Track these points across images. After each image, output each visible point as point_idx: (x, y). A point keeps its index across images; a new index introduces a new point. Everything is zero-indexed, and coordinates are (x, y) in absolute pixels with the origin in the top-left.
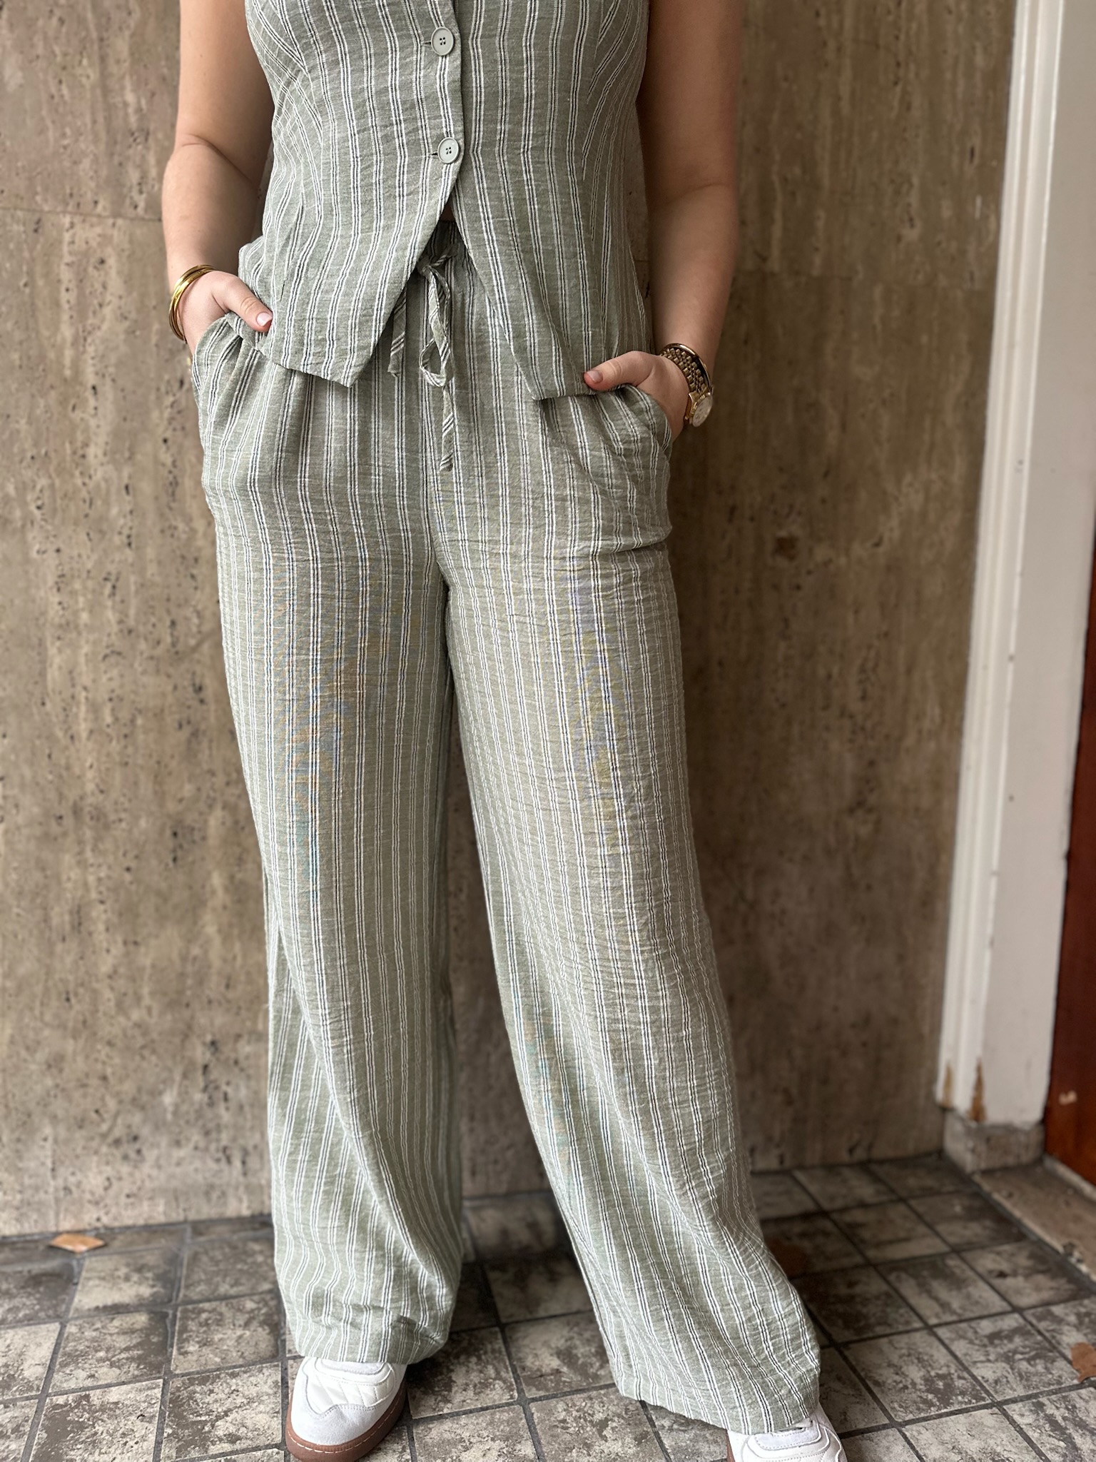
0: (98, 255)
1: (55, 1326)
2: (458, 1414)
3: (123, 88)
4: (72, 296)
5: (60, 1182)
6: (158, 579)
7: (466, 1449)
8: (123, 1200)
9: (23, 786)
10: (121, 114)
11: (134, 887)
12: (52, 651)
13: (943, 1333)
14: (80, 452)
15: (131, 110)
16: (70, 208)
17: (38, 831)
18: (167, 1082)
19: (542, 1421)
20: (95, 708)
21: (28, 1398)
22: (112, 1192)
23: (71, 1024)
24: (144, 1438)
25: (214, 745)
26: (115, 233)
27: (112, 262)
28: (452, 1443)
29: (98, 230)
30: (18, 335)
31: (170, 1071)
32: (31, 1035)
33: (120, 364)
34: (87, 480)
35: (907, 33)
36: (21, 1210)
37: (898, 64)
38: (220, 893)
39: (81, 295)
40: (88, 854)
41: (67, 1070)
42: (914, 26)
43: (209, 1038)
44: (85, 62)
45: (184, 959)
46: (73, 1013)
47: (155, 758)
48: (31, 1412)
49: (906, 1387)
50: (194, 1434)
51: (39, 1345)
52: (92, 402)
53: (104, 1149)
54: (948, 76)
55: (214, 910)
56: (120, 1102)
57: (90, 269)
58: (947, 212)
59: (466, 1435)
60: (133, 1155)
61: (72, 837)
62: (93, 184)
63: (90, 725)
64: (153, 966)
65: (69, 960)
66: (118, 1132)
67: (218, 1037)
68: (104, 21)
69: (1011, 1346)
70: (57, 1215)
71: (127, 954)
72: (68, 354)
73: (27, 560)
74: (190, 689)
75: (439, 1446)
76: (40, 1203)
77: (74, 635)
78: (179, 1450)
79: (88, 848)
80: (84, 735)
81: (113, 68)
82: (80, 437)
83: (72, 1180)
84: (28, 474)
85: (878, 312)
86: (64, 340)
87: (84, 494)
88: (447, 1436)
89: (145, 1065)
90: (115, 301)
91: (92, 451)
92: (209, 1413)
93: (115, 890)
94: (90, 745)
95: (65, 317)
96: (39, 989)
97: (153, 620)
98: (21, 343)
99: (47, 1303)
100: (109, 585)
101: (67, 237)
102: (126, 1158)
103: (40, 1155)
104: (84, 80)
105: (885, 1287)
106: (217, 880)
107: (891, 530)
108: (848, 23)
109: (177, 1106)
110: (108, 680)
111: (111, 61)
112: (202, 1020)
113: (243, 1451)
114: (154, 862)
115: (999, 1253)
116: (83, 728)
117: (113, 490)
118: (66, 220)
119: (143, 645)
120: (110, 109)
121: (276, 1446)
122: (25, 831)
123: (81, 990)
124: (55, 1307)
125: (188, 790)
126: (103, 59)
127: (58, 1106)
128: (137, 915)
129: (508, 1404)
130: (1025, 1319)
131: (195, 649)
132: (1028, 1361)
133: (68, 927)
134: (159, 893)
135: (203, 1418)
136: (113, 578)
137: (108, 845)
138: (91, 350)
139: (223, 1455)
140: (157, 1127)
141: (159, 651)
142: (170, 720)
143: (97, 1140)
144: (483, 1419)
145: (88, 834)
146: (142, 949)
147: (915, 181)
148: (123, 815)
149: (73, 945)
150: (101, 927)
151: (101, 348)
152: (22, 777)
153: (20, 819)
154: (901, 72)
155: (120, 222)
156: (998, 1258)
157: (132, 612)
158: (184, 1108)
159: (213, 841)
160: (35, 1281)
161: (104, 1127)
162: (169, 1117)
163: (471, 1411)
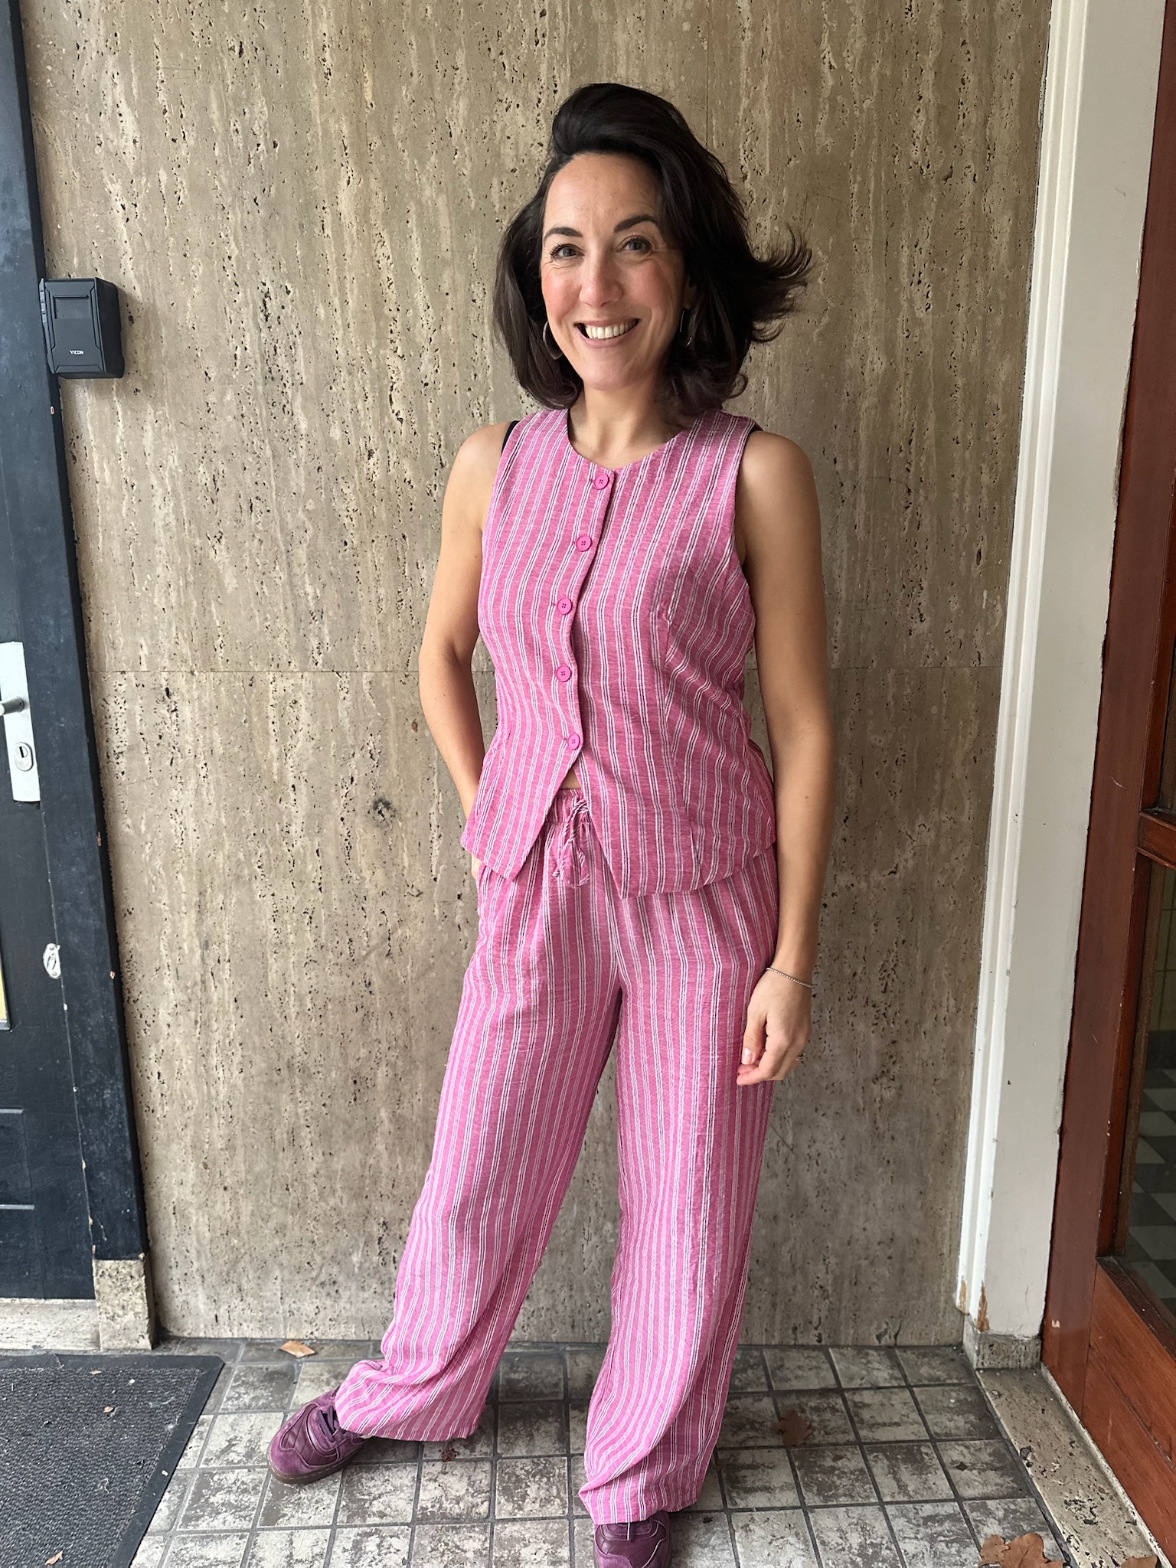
0: (293, 698)
1: (281, 1415)
2: (525, 1520)
3: (304, 583)
4: (276, 727)
5: (286, 1307)
6: (340, 912)
7: (526, 1546)
8: (328, 1322)
9: (254, 1049)
10: (304, 601)
11: (328, 1117)
12: (271, 961)
13: (891, 1510)
14: (286, 829)
15: (310, 598)
16: (272, 668)
17: (265, 1079)
18: (355, 1247)
19: (579, 1534)
20: (300, 998)
21: (262, 1467)
22: (320, 1316)
23: (290, 1205)
24: (328, 1506)
25: (380, 1022)
26: (303, 682)
27: (301, 702)
28: (518, 1540)
29: (292, 681)
30: (242, 755)
31: (356, 1240)
32: (265, 1210)
33: (310, 769)
34: (291, 848)
35: (917, 465)
36: (263, 1322)
37: (909, 491)
38: (386, 1122)
39: (282, 725)
40: (298, 1094)
41: (288, 1235)
42: (923, 458)
43: (382, 1220)
44: (277, 568)
45: (363, 1166)
46: (291, 1198)
47: (340, 1031)
48: (263, 1477)
49: (844, 1549)
50: (358, 1508)
51: (270, 1428)
52: (292, 796)
53: (314, 1288)
54: (956, 495)
55: (382, 1134)
56: (324, 1258)
57: (288, 707)
58: (954, 607)
59: (527, 1536)
60: (333, 1293)
61: (287, 1084)
62: (287, 651)
63: (297, 1009)
64: (343, 1170)
65: (287, 1164)
66: (323, 1277)
67: (387, 1220)
68: (288, 538)
69: (940, 1529)
70: (285, 1328)
71: (325, 1161)
72: (276, 765)
73: (253, 902)
74: (363, 985)
75: (508, 1540)
76: (274, 1319)
77: (285, 950)
78: (348, 1517)
79: (298, 1091)
80: (294, 1016)
81: (297, 570)
82: (285, 821)
83: (294, 1306)
84: (252, 845)
85: (892, 691)
86: (272, 755)
87: (289, 857)
88: (515, 1534)
89: (339, 1235)
90: (306, 728)
91: (292, 829)
92: (369, 1494)
93: (315, 1119)
94: (298, 1023)
95: (273, 741)
96: (268, 1182)
97: (337, 939)
98: (244, 760)
99: (276, 1396)
100: (308, 916)
101: (271, 687)
102: (328, 1294)
103: (273, 1289)
104: (277, 580)
105: (862, 1465)
106: (384, 1114)
107: (906, 860)
108: (862, 465)
109: (361, 1263)
110: (307, 980)
111: (295, 565)
112: (377, 1207)
113: (387, 1525)
114: (342, 1101)
115: (967, 1447)
116: (292, 1011)
117: (308, 853)
118: (271, 677)
119: (331, 956)
120: (296, 597)
121: (408, 1525)
122: (257, 1079)
123: (296, 1184)
124: (282, 1399)
125: (363, 1053)
126: (289, 565)
127: (284, 1258)
128: (331, 1136)
129: (560, 1518)
130: (961, 1508)
131: (365, 957)
132: (947, 1543)
133: (286, 1142)
134: (345, 1122)
135: (366, 1497)
136: (310, 912)
137: (310, 1088)
138: (290, 762)
139: (375, 1525)
140: (350, 1276)
141: (341, 960)
142: (350, 1006)
143: (309, 1282)
144: (540, 1526)
145: (298, 1082)
146: (336, 1159)
147: (925, 584)
148: (320, 1069)
149: (289, 1153)
150: (308, 1143)
151: (297, 760)
152: (254, 1043)
153: (253, 1071)
154: (912, 498)
155: (306, 674)
156: (965, 1451)
157: (323, 934)
158: (367, 1265)
159: (381, 1087)
160: (271, 1377)
161: (314, 1274)
162: (356, 1270)
163: (534, 1519)
